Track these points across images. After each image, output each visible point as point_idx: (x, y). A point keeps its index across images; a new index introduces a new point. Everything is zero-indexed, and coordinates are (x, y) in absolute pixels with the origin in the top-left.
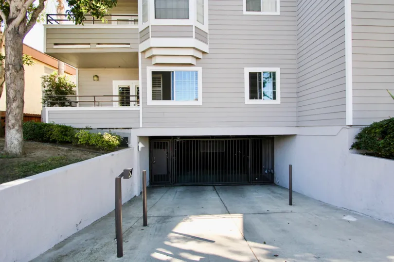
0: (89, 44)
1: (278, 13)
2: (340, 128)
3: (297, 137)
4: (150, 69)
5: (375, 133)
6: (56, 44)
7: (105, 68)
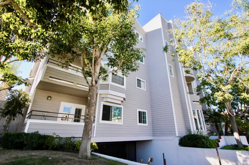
0: (73, 83)
1: (145, 90)
2: (174, 137)
3: (153, 141)
4: (103, 103)
5: (186, 139)
6: (50, 77)
7: (59, 93)
